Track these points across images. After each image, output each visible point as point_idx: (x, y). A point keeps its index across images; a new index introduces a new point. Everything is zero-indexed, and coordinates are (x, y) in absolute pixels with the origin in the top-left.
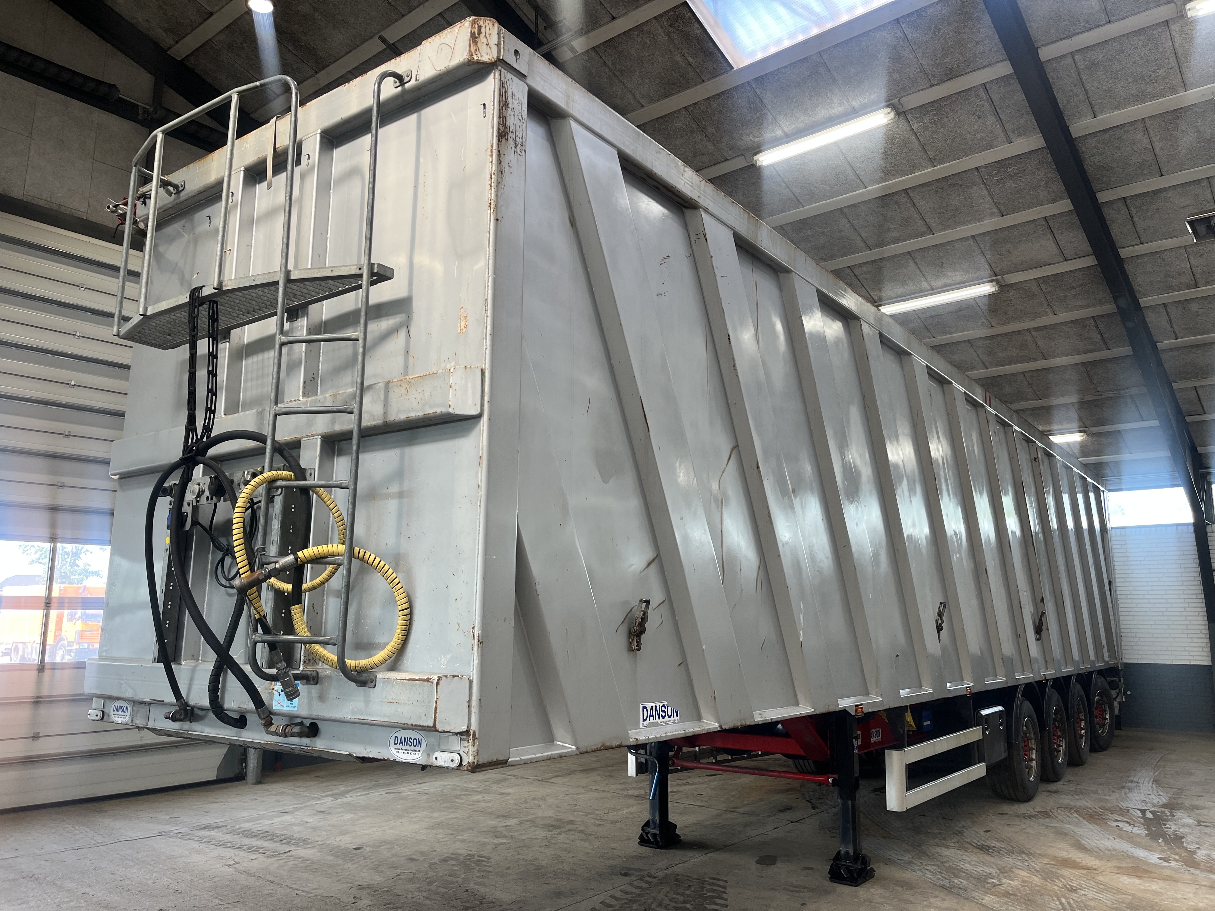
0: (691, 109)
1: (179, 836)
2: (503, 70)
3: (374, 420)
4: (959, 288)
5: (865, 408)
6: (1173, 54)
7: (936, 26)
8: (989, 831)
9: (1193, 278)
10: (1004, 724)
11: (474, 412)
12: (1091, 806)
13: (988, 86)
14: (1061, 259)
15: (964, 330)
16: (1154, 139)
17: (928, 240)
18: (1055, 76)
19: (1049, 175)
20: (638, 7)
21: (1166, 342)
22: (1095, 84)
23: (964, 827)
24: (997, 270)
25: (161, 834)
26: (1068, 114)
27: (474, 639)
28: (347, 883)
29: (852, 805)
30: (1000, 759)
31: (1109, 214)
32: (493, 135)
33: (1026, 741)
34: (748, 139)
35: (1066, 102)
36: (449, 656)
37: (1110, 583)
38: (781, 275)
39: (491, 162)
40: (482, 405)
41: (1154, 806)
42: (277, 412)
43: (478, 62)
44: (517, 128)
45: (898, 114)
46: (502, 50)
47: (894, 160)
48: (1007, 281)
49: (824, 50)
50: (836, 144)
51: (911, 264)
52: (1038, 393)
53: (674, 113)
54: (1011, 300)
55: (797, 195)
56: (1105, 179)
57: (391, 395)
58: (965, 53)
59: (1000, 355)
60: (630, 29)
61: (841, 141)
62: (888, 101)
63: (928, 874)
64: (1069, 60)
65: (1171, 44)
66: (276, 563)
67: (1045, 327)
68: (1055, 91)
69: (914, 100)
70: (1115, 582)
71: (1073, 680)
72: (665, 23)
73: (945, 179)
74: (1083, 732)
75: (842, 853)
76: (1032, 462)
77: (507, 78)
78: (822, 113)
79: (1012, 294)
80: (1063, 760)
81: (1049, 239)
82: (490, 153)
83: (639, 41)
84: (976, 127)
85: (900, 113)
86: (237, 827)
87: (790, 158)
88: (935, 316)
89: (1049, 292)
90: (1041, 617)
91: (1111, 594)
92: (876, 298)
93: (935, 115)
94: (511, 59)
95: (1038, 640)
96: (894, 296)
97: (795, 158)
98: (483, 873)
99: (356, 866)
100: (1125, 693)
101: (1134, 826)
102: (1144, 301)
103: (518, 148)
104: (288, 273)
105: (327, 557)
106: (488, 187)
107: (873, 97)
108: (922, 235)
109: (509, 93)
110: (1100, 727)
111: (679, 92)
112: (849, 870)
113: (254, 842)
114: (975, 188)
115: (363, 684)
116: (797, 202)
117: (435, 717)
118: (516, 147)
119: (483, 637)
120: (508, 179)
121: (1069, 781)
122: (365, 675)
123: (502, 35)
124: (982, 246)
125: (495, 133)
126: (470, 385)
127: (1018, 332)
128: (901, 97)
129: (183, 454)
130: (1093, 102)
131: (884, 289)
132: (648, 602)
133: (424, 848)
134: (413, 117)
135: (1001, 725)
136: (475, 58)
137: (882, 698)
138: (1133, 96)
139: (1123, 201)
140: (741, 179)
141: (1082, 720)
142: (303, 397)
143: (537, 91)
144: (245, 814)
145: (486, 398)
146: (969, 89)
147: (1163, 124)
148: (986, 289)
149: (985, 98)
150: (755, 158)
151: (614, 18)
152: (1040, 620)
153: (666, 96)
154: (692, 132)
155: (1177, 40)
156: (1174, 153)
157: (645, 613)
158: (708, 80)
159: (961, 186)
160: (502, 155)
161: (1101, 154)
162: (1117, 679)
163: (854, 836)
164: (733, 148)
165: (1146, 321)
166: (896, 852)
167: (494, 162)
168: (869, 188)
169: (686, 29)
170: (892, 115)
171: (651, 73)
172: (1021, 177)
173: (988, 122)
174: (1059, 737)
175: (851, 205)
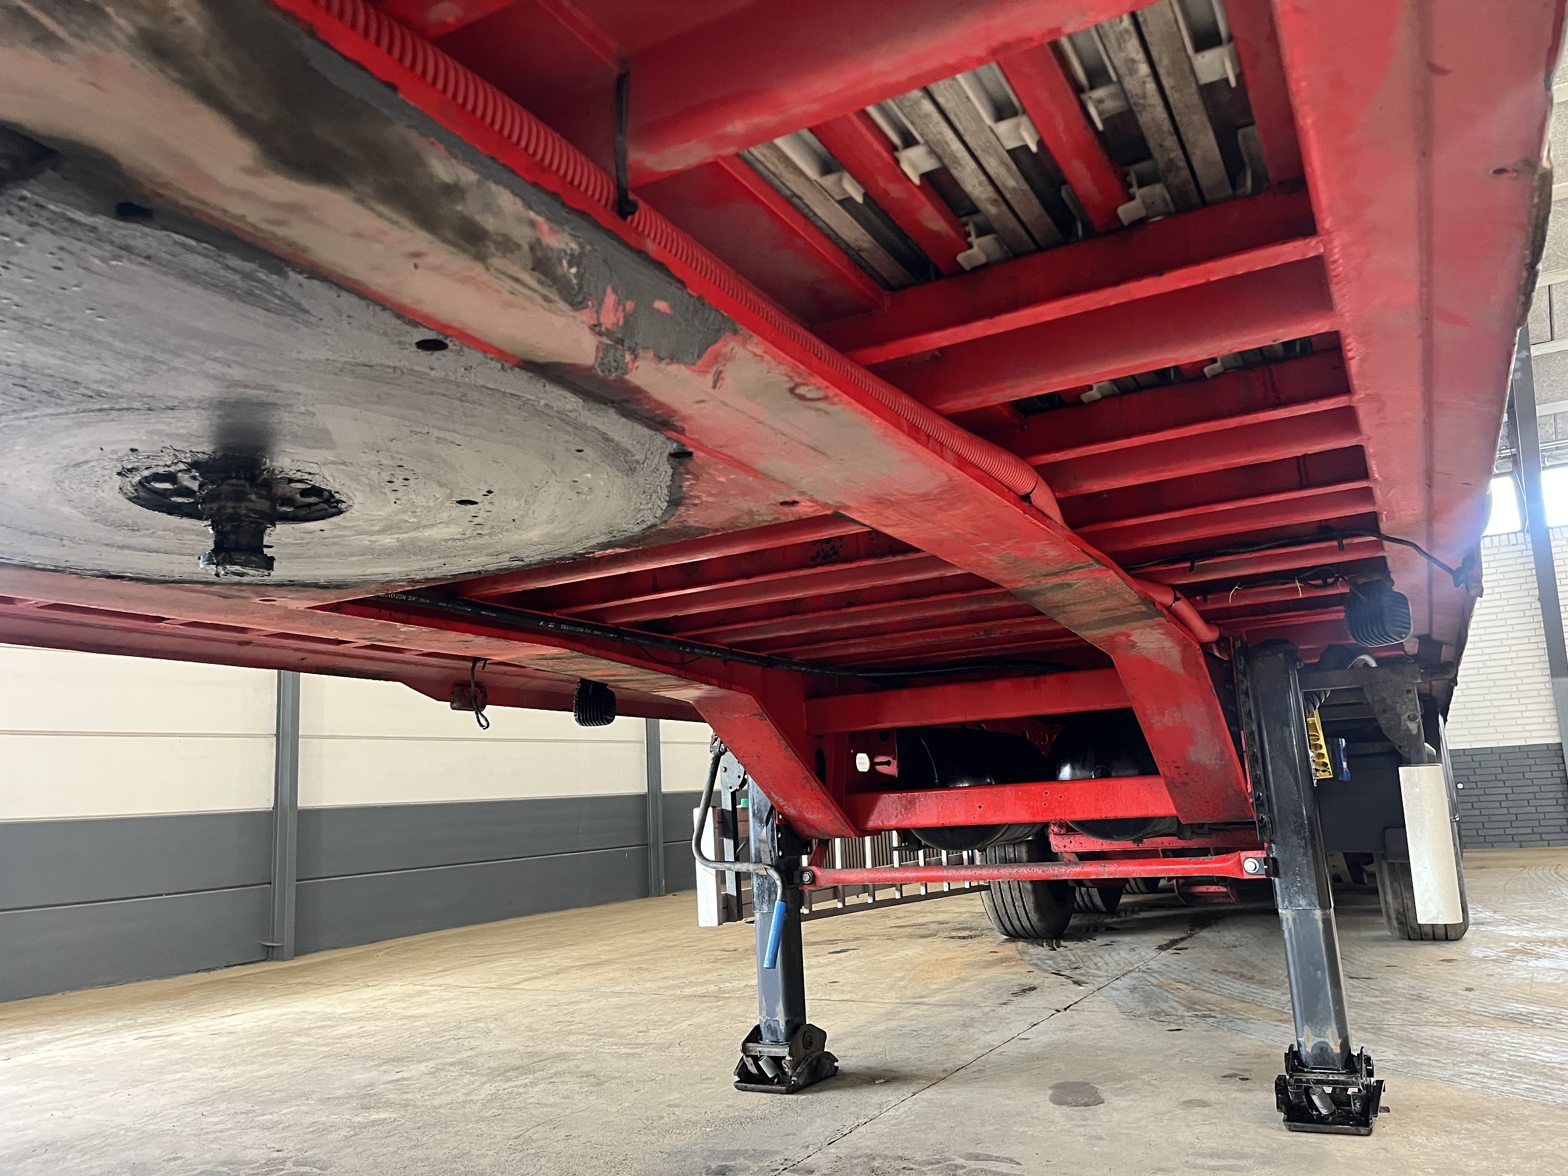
8: (1473, 989)
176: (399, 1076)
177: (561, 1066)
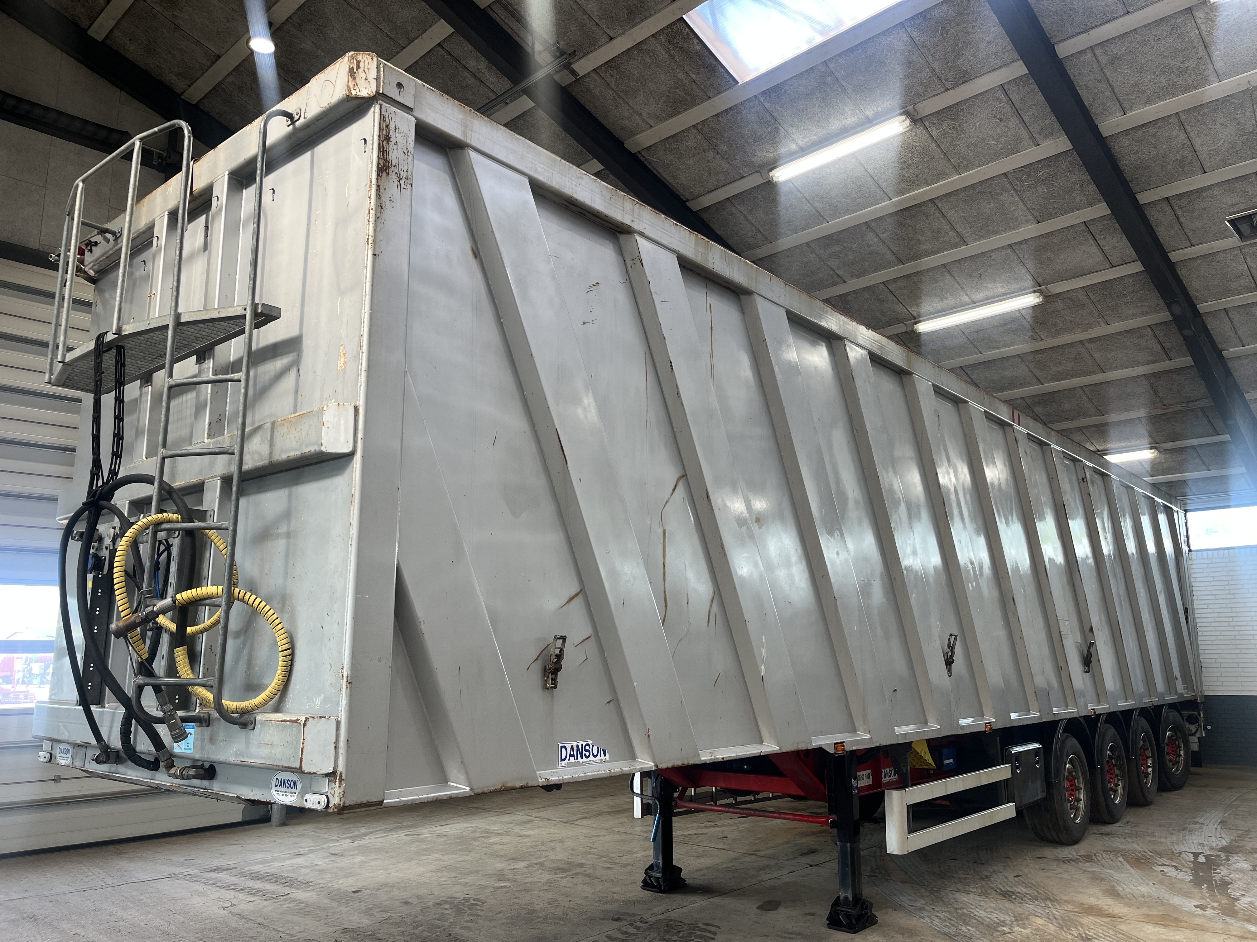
0: (700, 127)
1: (188, 878)
2: (384, 104)
3: (262, 460)
4: (1001, 301)
5: (853, 431)
6: (1201, 43)
7: (943, 28)
8: (1020, 876)
9: (1252, 281)
10: (1042, 761)
11: (347, 449)
12: (1141, 849)
13: (1006, 87)
14: (1107, 266)
15: (1012, 344)
16: (1191, 134)
17: (962, 252)
18: (1076, 73)
19: (1083, 177)
20: (634, 26)
21: (1231, 350)
22: (1120, 78)
23: (994, 871)
24: (1040, 280)
25: (170, 876)
26: (1095, 112)
27: (342, 679)
28: (334, 926)
29: (851, 848)
30: (1036, 799)
31: (1153, 215)
32: (372, 170)
33: (1072, 779)
34: (763, 154)
35: (1091, 100)
36: (322, 696)
37: (1186, 610)
38: (742, 297)
39: (370, 197)
40: (355, 442)
41: (1211, 848)
42: (164, 455)
43: (357, 98)
44: (401, 161)
45: (914, 121)
46: (382, 84)
47: (916, 170)
48: (1051, 291)
49: (829, 60)
50: (853, 154)
51: (948, 277)
52: (1100, 408)
53: (683, 131)
54: (1058, 311)
55: (819, 210)
56: (1143, 179)
57: (276, 433)
58: (977, 54)
59: (1054, 369)
60: (629, 49)
61: (858, 151)
62: (904, 107)
63: (937, 921)
64: (1089, 55)
65: (1198, 33)
66: (154, 606)
67: (1098, 339)
68: (1078, 89)
69: (929, 107)
70: (1193, 609)
71: (1136, 714)
72: (664, 40)
73: (972, 187)
74: (1150, 770)
75: (841, 898)
76: (1079, 483)
77: (389, 112)
78: (836, 124)
79: (1059, 304)
80: (1121, 800)
81: (1092, 245)
82: (368, 189)
83: (639, 59)
84: (998, 131)
85: (916, 120)
86: (247, 869)
87: (808, 172)
88: (980, 331)
89: (1099, 301)
90: (1089, 648)
91: (1187, 622)
92: (915, 314)
93: (954, 120)
94: (393, 93)
95: (1086, 672)
96: (934, 311)
97: (813, 171)
98: (472, 918)
99: (348, 909)
100: (1205, 728)
101: (1181, 871)
102: (1203, 307)
103: (402, 182)
104: (178, 316)
105: (207, 599)
106: (366, 222)
107: (887, 104)
108: (956, 246)
109: (392, 127)
110: (1174, 764)
111: (686, 110)
112: (848, 916)
113: (258, 885)
114: (1005, 195)
115: (244, 725)
116: (820, 218)
117: (301, 759)
118: (399, 181)
119: (352, 677)
120: (388, 213)
121: (1128, 822)
122: (246, 716)
123: (382, 69)
124: (1021, 255)
125: (375, 168)
126: (342, 422)
127: (1071, 345)
128: (916, 104)
129: (87, 499)
130: (1121, 99)
131: (922, 304)
132: (564, 639)
133: (423, 891)
134: (307, 156)
135: (1037, 763)
136: (354, 93)
137: (870, 734)
138: (1163, 89)
139: (1166, 202)
140: (760, 196)
141: (1149, 757)
142: (208, 438)
143: (427, 123)
144: (259, 856)
145: (360, 435)
146: (986, 92)
147: (1200, 117)
148: (1031, 300)
149: (1004, 100)
150: (771, 174)
151: (611, 39)
152: (1089, 651)
153: (673, 115)
154: (704, 150)
155: (1203, 28)
156: (1216, 147)
157: (561, 650)
158: (714, 96)
159: (990, 193)
160: (382, 190)
161: (1137, 152)
162: (1196, 713)
163: (853, 880)
164: (747, 165)
165: (1207, 328)
166: (911, 898)
167: (372, 197)
168: (893, 200)
169: (685, 45)
170: (908, 122)
171: (655, 92)
172: (1053, 181)
173: (1011, 125)
174: (1117, 776)
175: (877, 219)
176: (513, 867)
177: (579, 870)
